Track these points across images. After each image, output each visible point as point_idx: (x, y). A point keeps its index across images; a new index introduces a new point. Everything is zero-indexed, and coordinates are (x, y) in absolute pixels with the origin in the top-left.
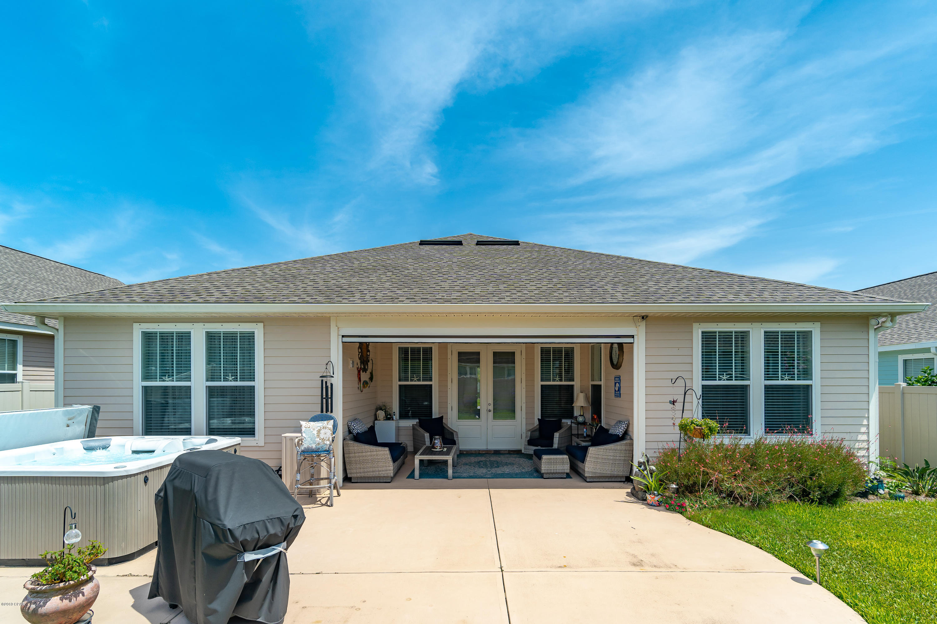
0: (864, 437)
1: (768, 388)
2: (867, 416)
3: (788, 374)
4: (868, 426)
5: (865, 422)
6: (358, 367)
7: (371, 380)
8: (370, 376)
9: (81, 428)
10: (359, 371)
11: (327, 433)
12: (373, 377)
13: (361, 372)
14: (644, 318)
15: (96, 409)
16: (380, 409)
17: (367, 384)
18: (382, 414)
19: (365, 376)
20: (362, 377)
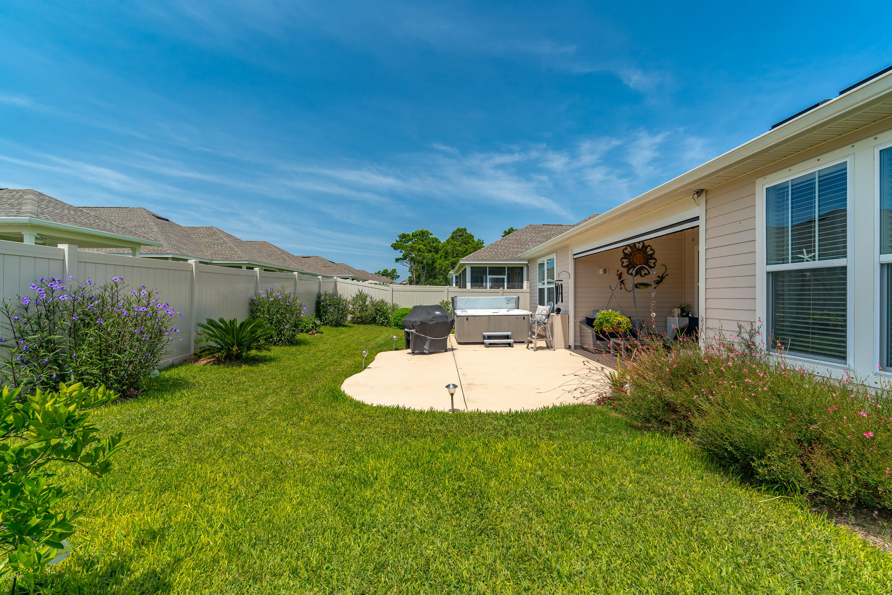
6: (619, 273)
7: (658, 283)
8: (657, 279)
9: (513, 305)
10: (620, 276)
11: (545, 312)
12: (664, 279)
13: (625, 276)
14: (699, 193)
15: (519, 297)
16: (678, 308)
17: (646, 285)
18: (677, 311)
19: (639, 279)
20: (630, 280)
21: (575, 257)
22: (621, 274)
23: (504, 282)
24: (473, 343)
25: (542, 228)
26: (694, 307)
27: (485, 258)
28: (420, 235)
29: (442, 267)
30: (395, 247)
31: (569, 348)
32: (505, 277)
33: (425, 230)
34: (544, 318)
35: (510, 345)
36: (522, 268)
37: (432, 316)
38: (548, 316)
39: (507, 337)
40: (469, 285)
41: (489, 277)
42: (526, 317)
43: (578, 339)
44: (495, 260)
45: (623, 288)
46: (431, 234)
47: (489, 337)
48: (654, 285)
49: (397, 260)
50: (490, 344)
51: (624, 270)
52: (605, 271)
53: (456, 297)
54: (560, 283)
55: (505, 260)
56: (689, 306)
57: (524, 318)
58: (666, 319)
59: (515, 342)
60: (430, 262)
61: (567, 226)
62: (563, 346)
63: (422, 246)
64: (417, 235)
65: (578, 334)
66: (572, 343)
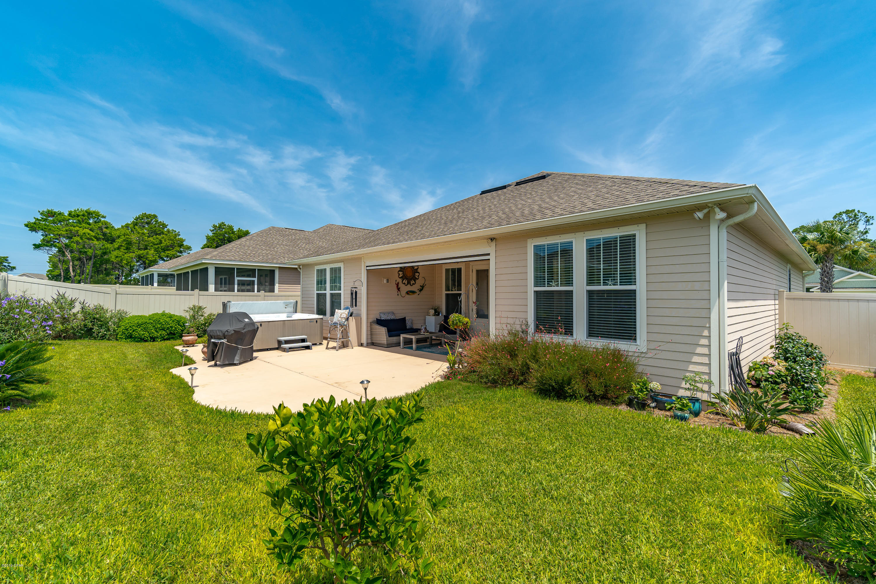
0: (705, 351)
1: (590, 293)
2: (708, 326)
3: (611, 280)
4: (709, 337)
5: (706, 333)
6: (397, 282)
7: (421, 290)
8: (420, 288)
9: (291, 309)
10: (398, 285)
11: (345, 316)
12: (424, 288)
13: (401, 285)
14: (492, 239)
15: (297, 302)
16: (432, 309)
17: (413, 292)
18: (432, 312)
19: (409, 288)
20: (404, 288)
21: (368, 268)
22: (398, 283)
23: (254, 284)
24: (267, 350)
25: (286, 232)
26: (442, 309)
27: (233, 258)
28: (83, 215)
29: (122, 260)
30: (32, 227)
31: (362, 345)
32: (256, 280)
33: (93, 210)
34: (344, 320)
35: (308, 348)
36: (274, 271)
37: (243, 324)
38: (347, 319)
39: (303, 341)
40: (212, 287)
41: (237, 279)
42: (318, 321)
43: (369, 337)
44: (245, 261)
45: (399, 295)
46: (103, 217)
47: (287, 342)
48: (418, 292)
49: (37, 247)
50: (290, 348)
51: (400, 280)
52: (388, 282)
53: (230, 302)
54: (354, 290)
55: (255, 262)
56: (438, 308)
57: (317, 321)
58: (425, 318)
59: (313, 344)
60: (99, 252)
61: (309, 232)
62: (357, 344)
63: (88, 231)
64: (78, 216)
65: (369, 333)
66: (364, 341)
